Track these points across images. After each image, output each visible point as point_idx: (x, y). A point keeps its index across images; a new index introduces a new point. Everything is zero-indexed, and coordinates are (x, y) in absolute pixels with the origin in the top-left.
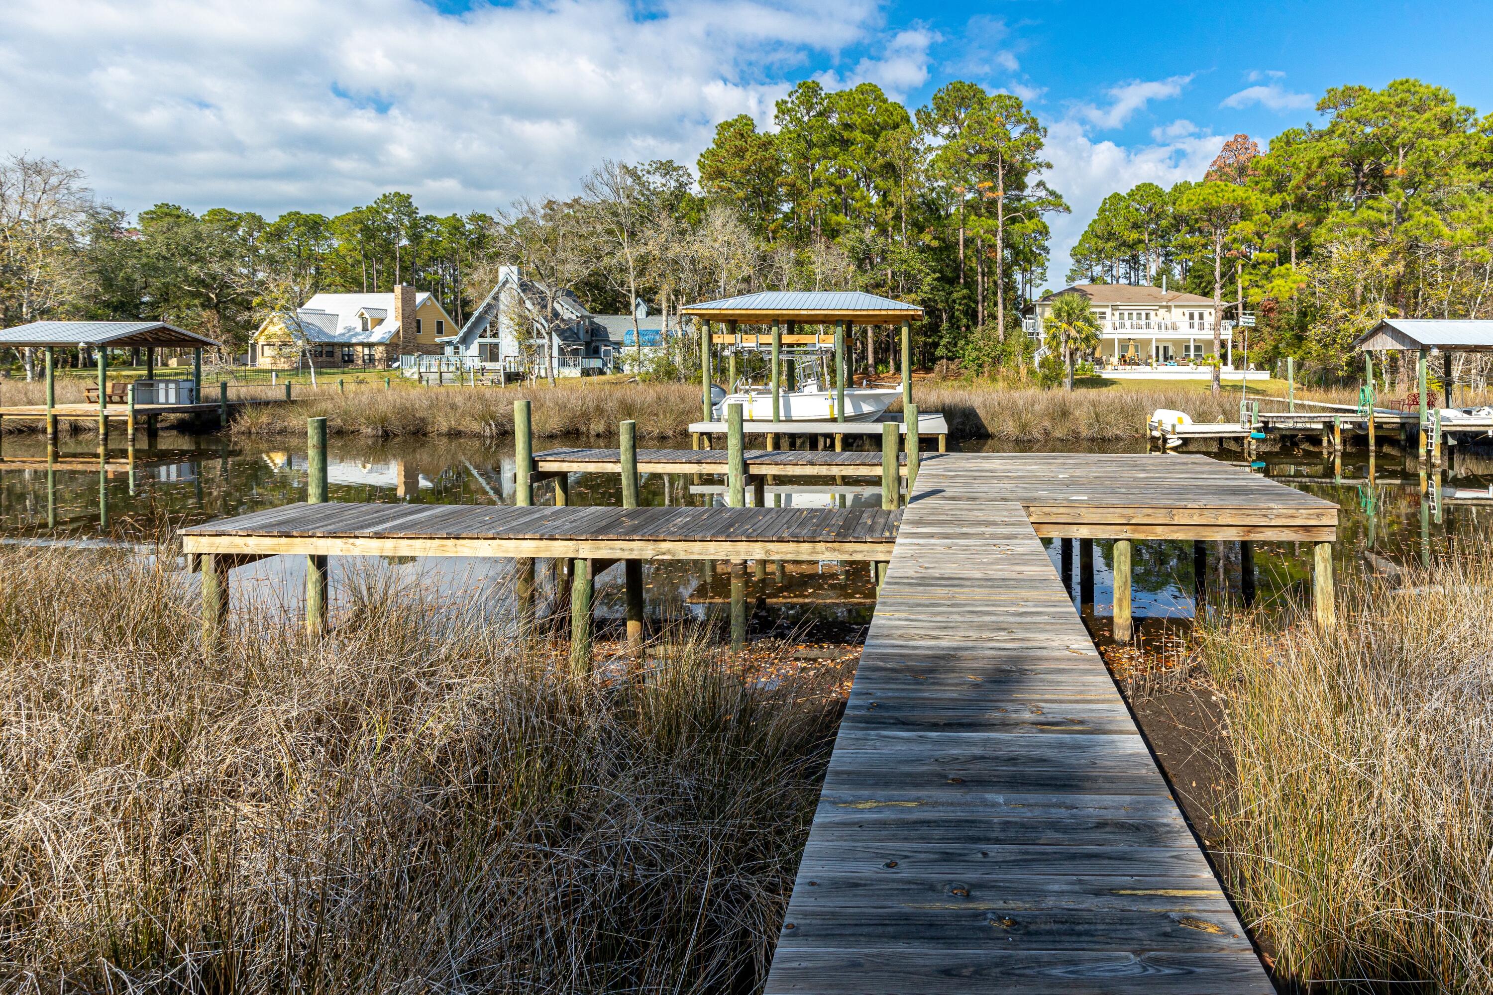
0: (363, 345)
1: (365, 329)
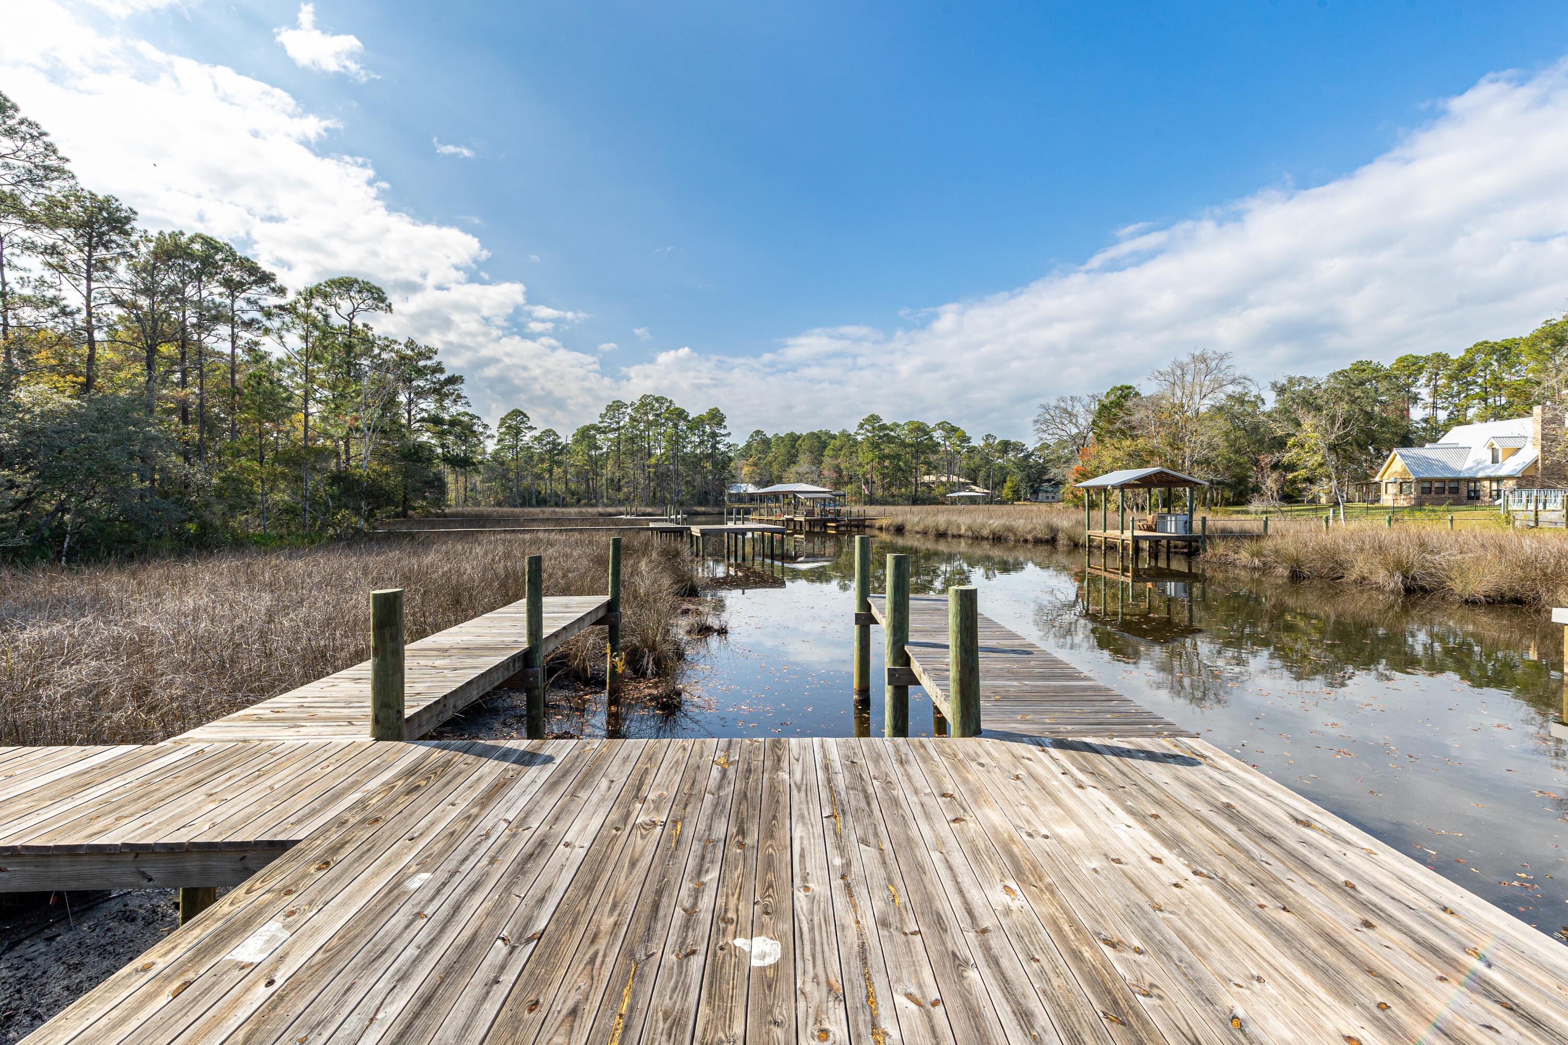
0: (1491, 479)
1: (1495, 460)
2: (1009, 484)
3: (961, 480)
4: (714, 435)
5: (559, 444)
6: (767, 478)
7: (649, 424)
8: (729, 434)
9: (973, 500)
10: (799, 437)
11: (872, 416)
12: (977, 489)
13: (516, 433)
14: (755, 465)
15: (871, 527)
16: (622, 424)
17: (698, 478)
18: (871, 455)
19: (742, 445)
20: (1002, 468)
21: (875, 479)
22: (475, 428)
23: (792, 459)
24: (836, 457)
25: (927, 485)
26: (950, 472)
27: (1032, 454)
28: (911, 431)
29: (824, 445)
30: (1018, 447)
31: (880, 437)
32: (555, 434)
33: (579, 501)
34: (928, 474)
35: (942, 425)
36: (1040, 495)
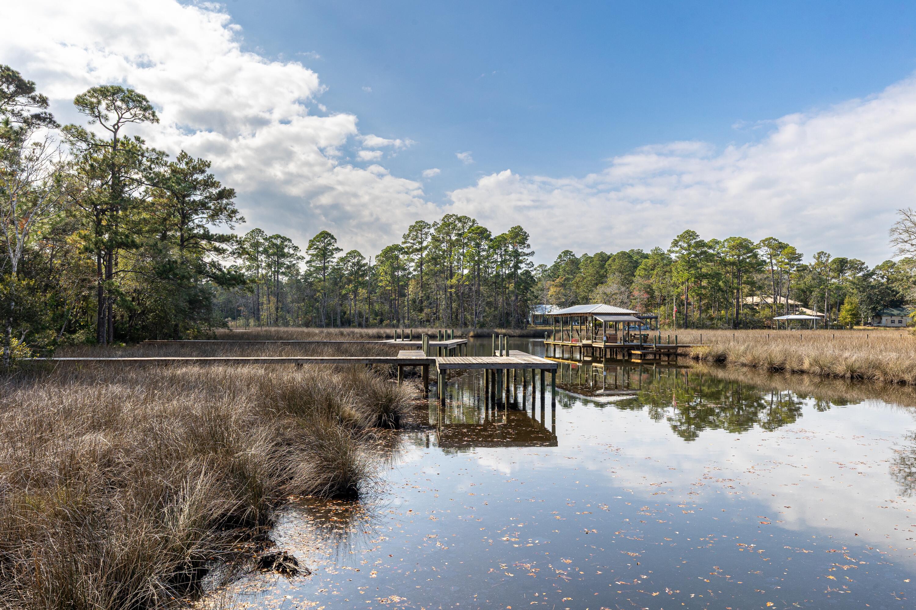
2: (846, 306)
3: (790, 302)
4: (516, 254)
5: (364, 265)
6: (571, 299)
7: (452, 244)
8: (533, 253)
9: (804, 324)
10: (609, 257)
11: (687, 232)
12: (808, 311)
13: (324, 254)
14: (563, 285)
15: (685, 355)
16: (425, 244)
17: (500, 299)
18: (686, 275)
19: (550, 265)
20: (838, 288)
21: (691, 300)
22: (286, 250)
23: (601, 279)
24: (648, 277)
25: (751, 307)
26: (777, 293)
27: (873, 273)
28: (732, 248)
29: (636, 265)
30: (857, 266)
31: (697, 255)
32: (360, 255)
33: (381, 321)
34: (752, 295)
35: (768, 242)
36: (884, 319)
